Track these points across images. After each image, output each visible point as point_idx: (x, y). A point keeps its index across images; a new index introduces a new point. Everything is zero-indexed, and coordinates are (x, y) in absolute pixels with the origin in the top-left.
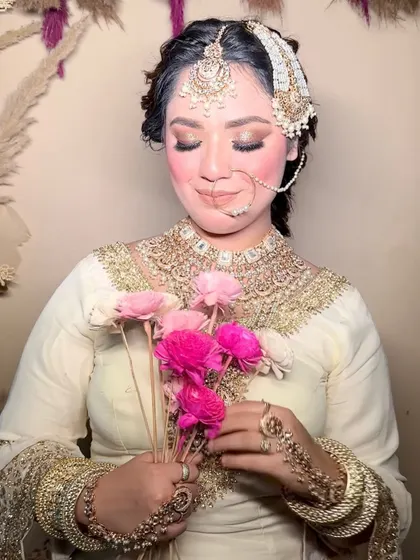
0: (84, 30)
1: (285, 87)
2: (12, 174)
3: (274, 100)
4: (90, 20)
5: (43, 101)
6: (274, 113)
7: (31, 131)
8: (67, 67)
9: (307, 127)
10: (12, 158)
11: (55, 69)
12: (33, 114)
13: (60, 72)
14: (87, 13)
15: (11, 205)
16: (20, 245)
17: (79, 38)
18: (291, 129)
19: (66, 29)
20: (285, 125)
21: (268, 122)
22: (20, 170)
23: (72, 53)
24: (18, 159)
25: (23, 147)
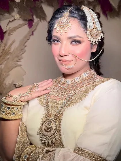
0: (38, 24)
1: (92, 28)
2: (21, 59)
3: (87, 32)
4: (39, 21)
5: (28, 41)
6: (87, 36)
7: (26, 48)
8: (34, 33)
9: (100, 41)
10: (21, 55)
11: (31, 33)
12: (26, 44)
13: (33, 34)
14: (38, 19)
15: (21, 66)
16: (24, 76)
17: (37, 26)
18: (94, 41)
19: (34, 24)
20: (92, 40)
21: (82, 38)
22: (23, 58)
23: (35, 29)
24: (23, 55)
25: (24, 52)
